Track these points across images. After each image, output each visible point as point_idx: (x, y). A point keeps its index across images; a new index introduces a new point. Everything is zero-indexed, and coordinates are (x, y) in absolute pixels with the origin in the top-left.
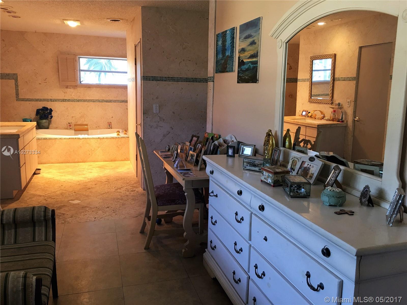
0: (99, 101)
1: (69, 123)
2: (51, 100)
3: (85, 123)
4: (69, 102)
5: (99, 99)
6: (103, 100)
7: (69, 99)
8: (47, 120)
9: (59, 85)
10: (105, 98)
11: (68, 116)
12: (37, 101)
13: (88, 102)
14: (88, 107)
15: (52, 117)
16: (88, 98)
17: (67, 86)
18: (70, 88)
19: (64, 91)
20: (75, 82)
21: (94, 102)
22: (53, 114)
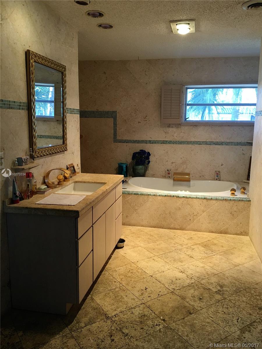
0: (206, 143)
1: (168, 170)
2: (150, 142)
3: (187, 171)
4: (170, 144)
5: (207, 141)
6: (212, 142)
7: (170, 141)
8: (143, 166)
9: (161, 122)
10: (215, 139)
11: (167, 161)
12: (135, 143)
13: (192, 144)
14: (192, 150)
15: (149, 162)
16: (193, 140)
17: (170, 124)
18: (172, 127)
19: (165, 131)
20: (179, 119)
21: (200, 144)
22: (151, 158)
